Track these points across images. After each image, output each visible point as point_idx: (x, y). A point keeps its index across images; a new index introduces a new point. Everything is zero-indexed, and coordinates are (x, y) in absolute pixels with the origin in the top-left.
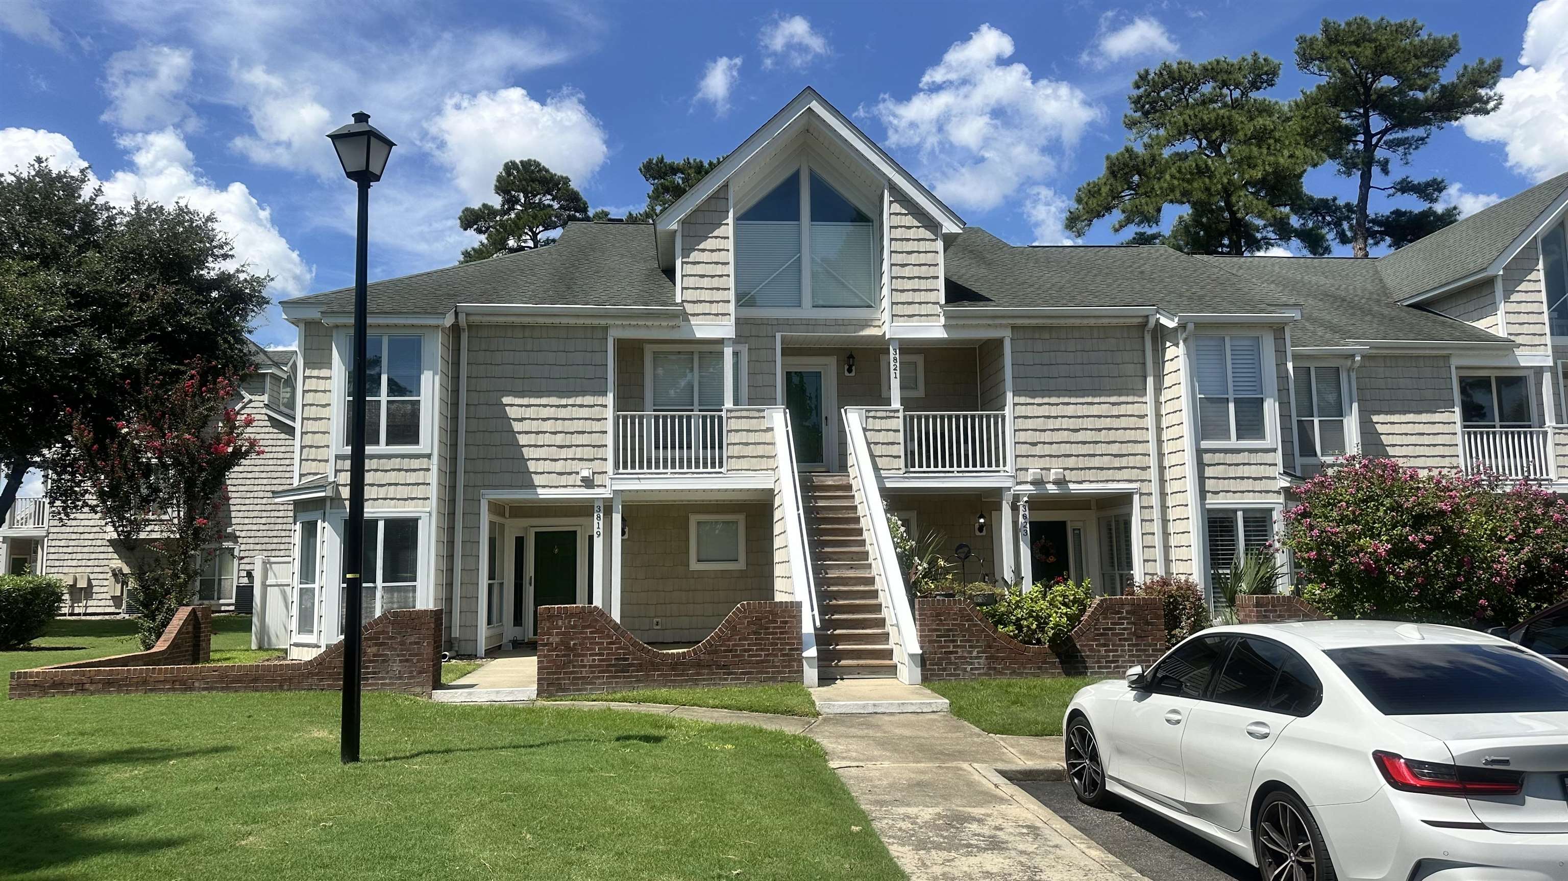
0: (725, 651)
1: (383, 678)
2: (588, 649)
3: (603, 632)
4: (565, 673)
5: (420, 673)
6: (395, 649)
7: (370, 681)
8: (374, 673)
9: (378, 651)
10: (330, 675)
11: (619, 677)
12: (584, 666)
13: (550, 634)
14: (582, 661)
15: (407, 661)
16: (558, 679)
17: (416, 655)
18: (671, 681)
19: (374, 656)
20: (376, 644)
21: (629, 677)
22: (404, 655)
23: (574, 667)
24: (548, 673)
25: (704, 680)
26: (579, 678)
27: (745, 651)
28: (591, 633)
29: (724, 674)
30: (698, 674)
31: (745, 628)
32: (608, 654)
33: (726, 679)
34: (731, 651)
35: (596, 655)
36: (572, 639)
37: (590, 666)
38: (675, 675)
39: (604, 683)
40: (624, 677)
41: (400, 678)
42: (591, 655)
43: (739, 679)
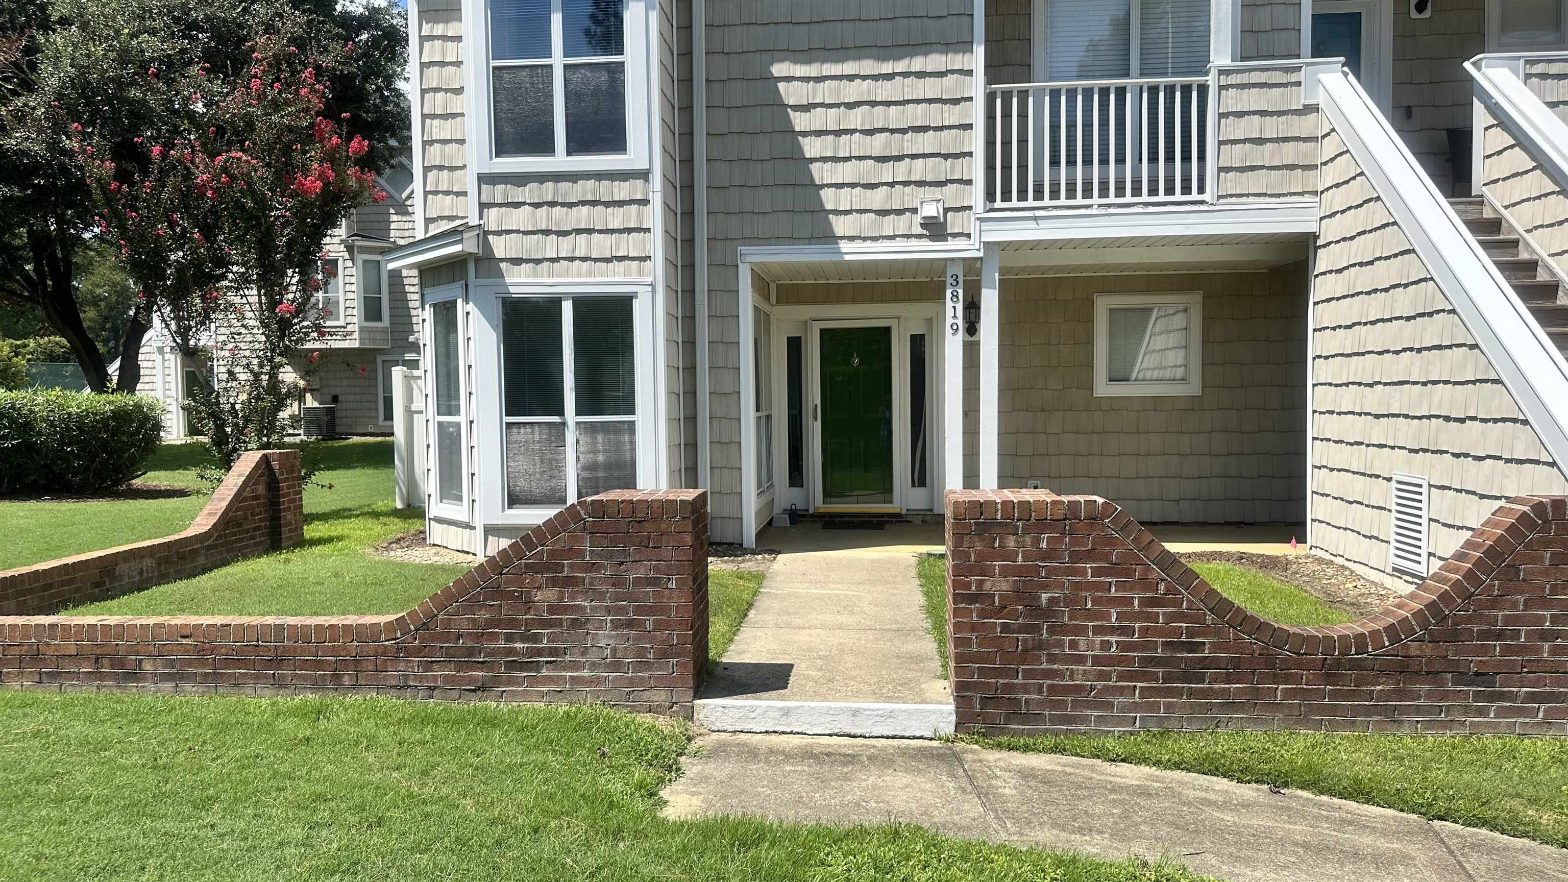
0: (1483, 635)
1: (575, 666)
2: (1091, 615)
3: (1129, 573)
4: (1028, 674)
5: (663, 655)
6: (601, 596)
7: (544, 672)
8: (554, 652)
9: (561, 599)
10: (448, 652)
11: (1178, 693)
12: (1081, 660)
13: (985, 572)
14: (1074, 645)
15: (630, 624)
16: (1010, 688)
17: (651, 611)
18: (1323, 710)
19: (552, 609)
20: (554, 582)
21: (1204, 693)
22: (622, 610)
23: (1052, 659)
24: (982, 672)
25: (1418, 710)
26: (1068, 690)
27: (1544, 636)
28: (1097, 572)
29: (1478, 696)
30: (1401, 694)
31: (1546, 573)
32: (1145, 631)
33: (1482, 712)
34: (1499, 636)
35: (1113, 630)
36: (1045, 587)
37: (1097, 660)
38: (1334, 695)
39: (1135, 707)
40: (1191, 693)
41: (616, 666)
42: (1098, 631)
43: (1521, 712)
